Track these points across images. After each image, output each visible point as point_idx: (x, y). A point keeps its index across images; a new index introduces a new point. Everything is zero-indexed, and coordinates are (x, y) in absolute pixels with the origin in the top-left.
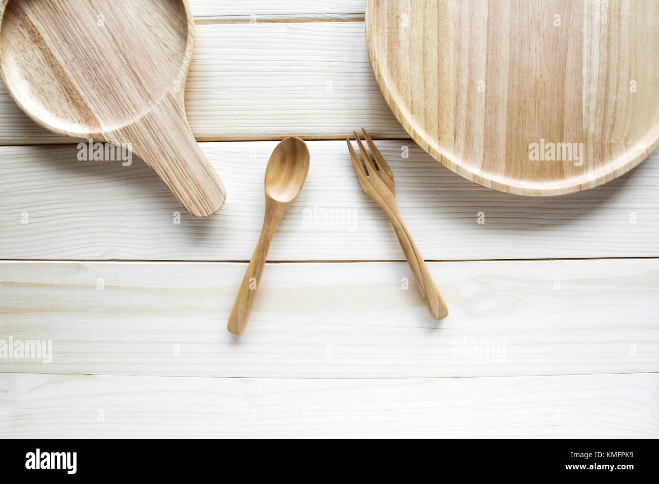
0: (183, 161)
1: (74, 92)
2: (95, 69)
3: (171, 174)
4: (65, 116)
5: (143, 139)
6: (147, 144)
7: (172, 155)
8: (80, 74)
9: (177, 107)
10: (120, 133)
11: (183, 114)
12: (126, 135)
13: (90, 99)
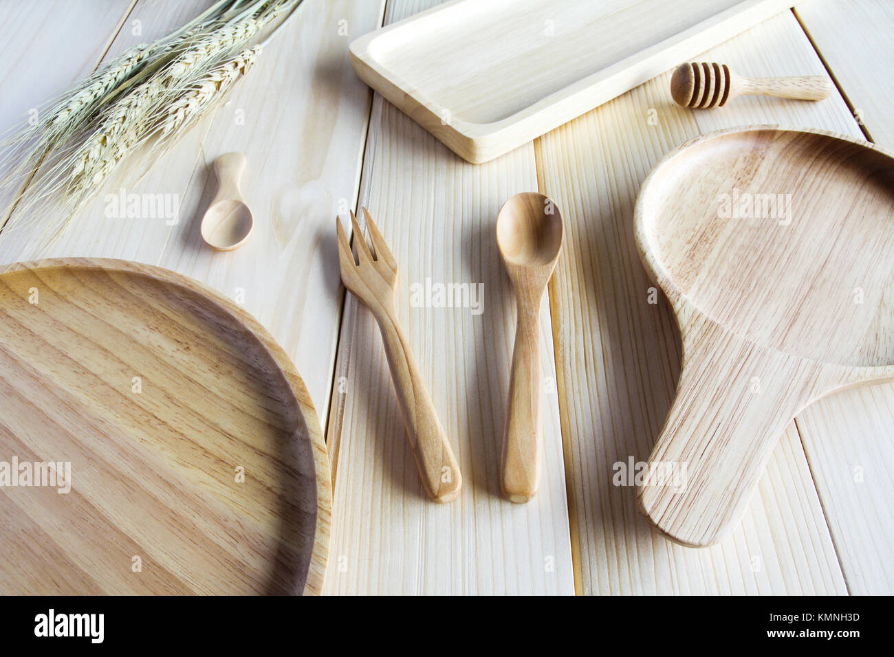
0: (727, 435)
1: (707, 246)
2: (761, 258)
3: (692, 423)
4: (664, 247)
5: (718, 356)
6: (713, 366)
7: (725, 413)
8: (738, 244)
9: (809, 389)
10: (702, 320)
11: (806, 401)
12: (704, 330)
13: (712, 268)
